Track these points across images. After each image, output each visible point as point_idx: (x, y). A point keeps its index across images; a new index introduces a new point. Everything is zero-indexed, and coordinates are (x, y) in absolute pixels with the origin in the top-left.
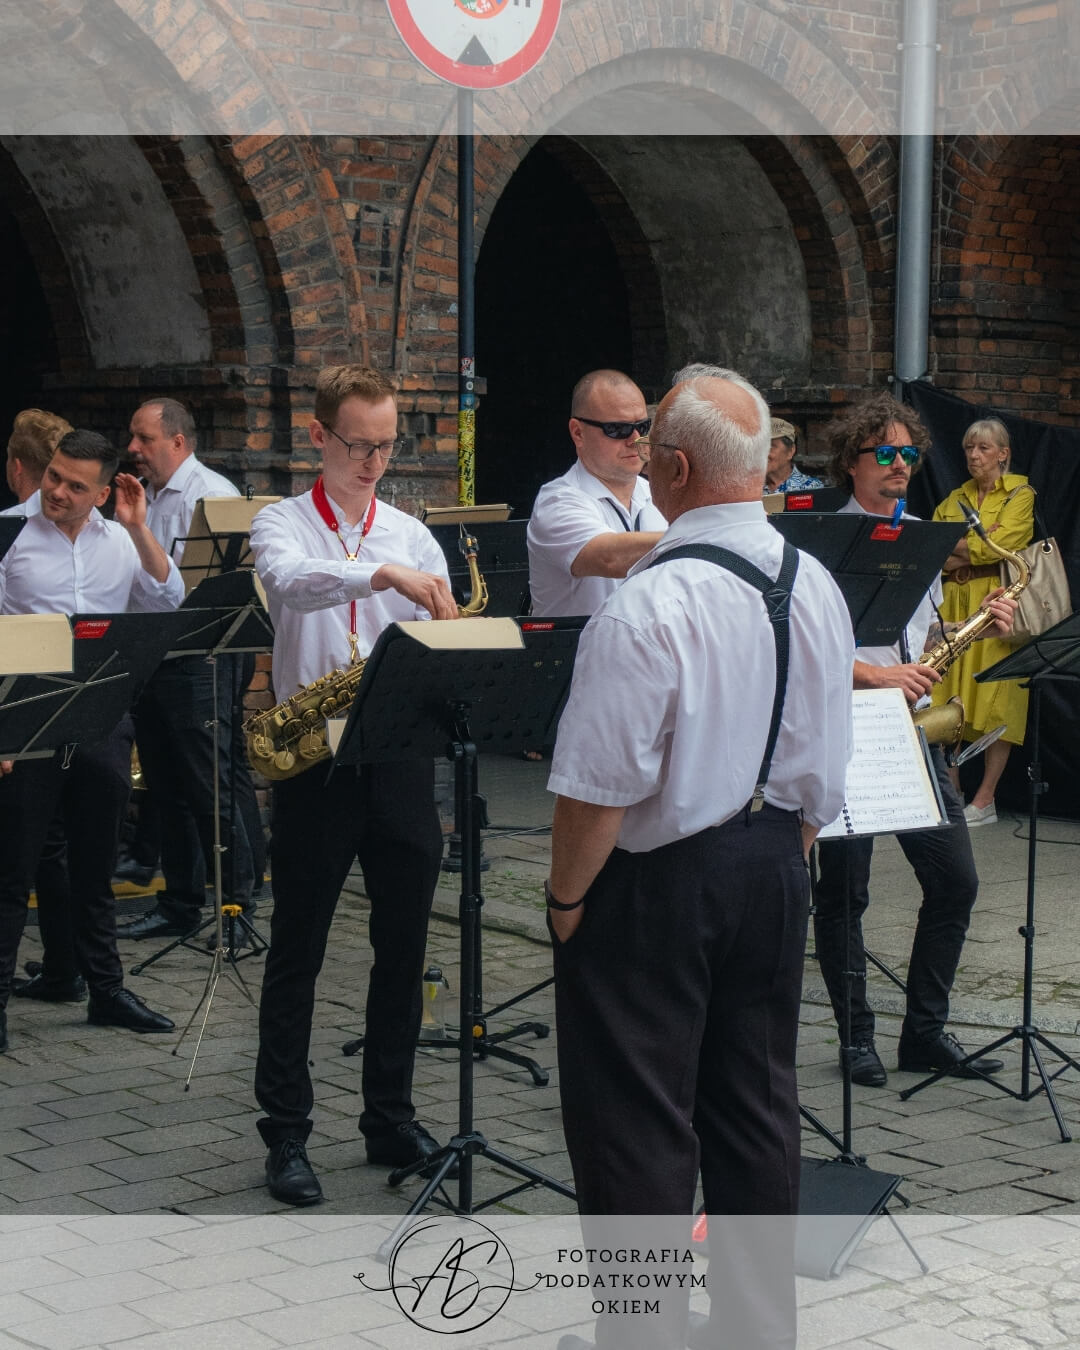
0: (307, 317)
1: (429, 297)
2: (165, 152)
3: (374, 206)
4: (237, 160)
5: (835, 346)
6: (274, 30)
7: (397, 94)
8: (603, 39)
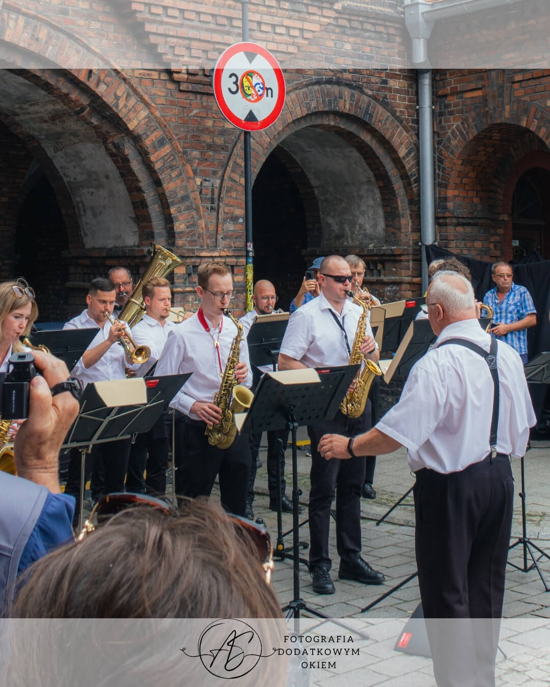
0: (181, 226)
1: (230, 216)
2: (121, 158)
3: (208, 179)
4: (151, 162)
5: (395, 230)
6: (168, 108)
7: (216, 133)
8: (299, 108)
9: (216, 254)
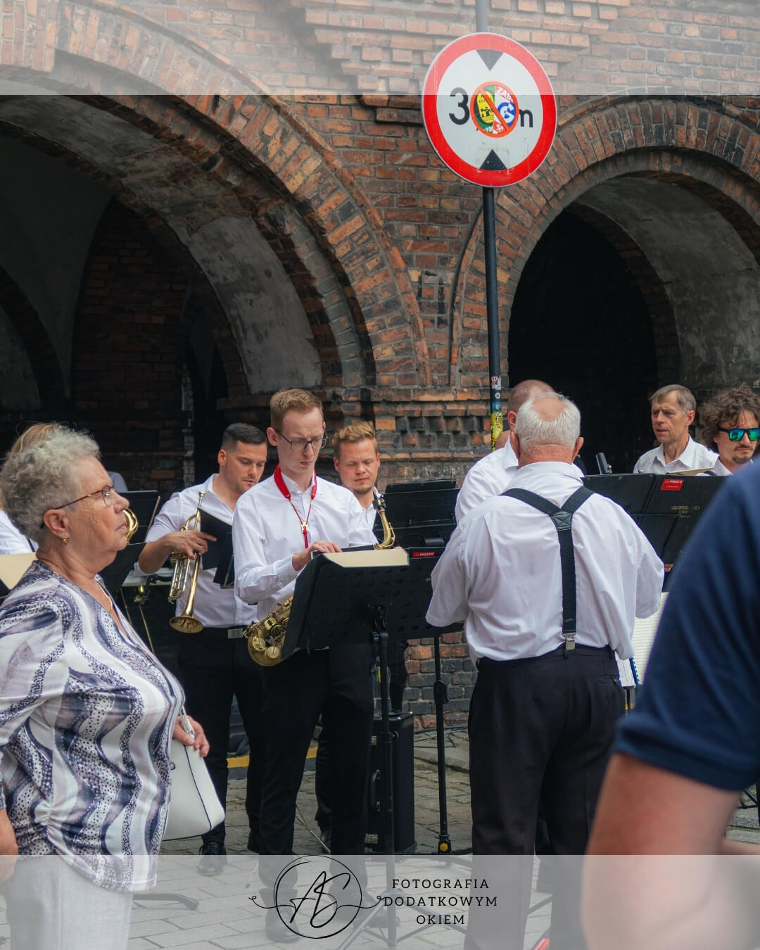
0: (384, 352)
1: (474, 333)
2: (282, 241)
3: (431, 271)
4: (330, 245)
6: (355, 153)
7: (446, 192)
8: (599, 143)
9: (451, 398)
